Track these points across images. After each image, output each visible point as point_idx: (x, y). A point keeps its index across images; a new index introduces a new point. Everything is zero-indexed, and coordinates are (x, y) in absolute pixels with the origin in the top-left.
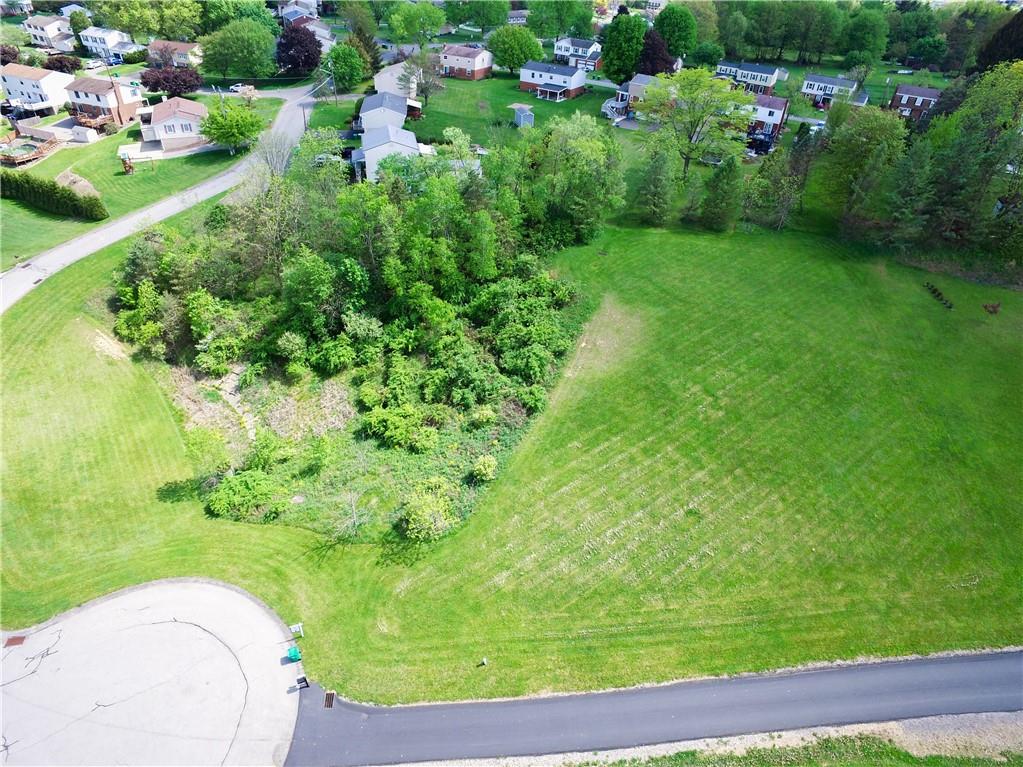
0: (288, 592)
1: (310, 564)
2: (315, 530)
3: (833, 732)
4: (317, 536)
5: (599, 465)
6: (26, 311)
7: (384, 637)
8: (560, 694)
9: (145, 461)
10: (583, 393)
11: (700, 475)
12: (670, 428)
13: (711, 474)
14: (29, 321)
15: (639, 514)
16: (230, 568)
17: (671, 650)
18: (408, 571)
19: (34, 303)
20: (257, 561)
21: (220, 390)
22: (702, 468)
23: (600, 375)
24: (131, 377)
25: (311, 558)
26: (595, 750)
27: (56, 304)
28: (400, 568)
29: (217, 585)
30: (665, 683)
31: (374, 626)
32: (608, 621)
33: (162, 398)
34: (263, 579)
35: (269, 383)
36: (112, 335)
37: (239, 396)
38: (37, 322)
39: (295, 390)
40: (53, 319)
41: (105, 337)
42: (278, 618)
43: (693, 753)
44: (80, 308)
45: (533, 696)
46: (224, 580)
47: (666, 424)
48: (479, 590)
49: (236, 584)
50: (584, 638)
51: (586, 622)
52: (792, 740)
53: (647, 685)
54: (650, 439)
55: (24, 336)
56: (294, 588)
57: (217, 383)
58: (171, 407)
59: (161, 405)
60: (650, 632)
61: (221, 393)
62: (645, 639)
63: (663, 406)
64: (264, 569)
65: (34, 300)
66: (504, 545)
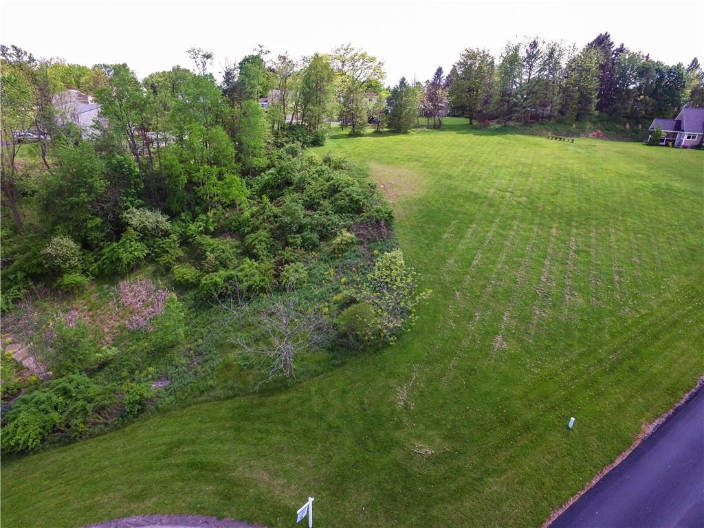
1: (243, 435)
2: (216, 399)
4: (225, 403)
5: (482, 243)
10: (416, 207)
11: (553, 231)
12: (502, 212)
13: (559, 228)
15: (547, 263)
23: (417, 196)
25: (238, 429)
28: (379, 383)
32: (618, 341)
34: (178, 485)
39: (79, 301)
45: (641, 436)
47: (496, 211)
48: (490, 361)
51: (605, 348)
54: (497, 221)
62: (659, 343)
63: (483, 202)
66: (471, 317)
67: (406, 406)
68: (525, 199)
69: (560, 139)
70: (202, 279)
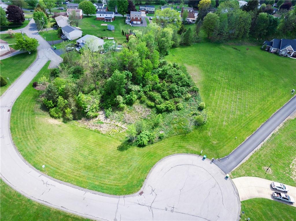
0: (187, 149)
1: (185, 141)
2: (176, 135)
3: (284, 121)
4: (179, 136)
5: (219, 97)
6: (17, 121)
7: (217, 144)
8: (249, 137)
9: (104, 146)
10: (202, 85)
11: (234, 92)
12: (222, 86)
13: (235, 91)
14: (22, 123)
15: (233, 103)
16: (169, 152)
17: (256, 122)
18: (207, 131)
19: (17, 118)
20: (172, 147)
22: (233, 91)
23: (201, 80)
24: (69, 127)
25: (184, 140)
26: (263, 141)
27: (25, 115)
28: (205, 131)
29: (170, 156)
30: (260, 127)
31: (213, 143)
32: (245, 122)
33: (85, 129)
34: (179, 149)
35: (115, 112)
36: (51, 118)
37: (108, 120)
38: (25, 123)
39: (125, 111)
40: (29, 120)
41: (50, 119)
42: (191, 154)
43: (273, 134)
44: (34, 113)
45: (246, 139)
46: (171, 154)
47: (221, 85)
48: (223, 127)
49: (174, 154)
50: (244, 126)
51: (242, 123)
52: (281, 125)
53: (258, 128)
54: (221, 89)
55: (26, 128)
56: (187, 147)
57: (97, 119)
58: (91, 130)
59: (87, 131)
60: (252, 120)
61: (101, 121)
62: (252, 122)
63: (217, 82)
64: (177, 148)
65: (16, 117)
66: (219, 118)
67: (211, 136)
69: (236, 49)
70: (157, 106)
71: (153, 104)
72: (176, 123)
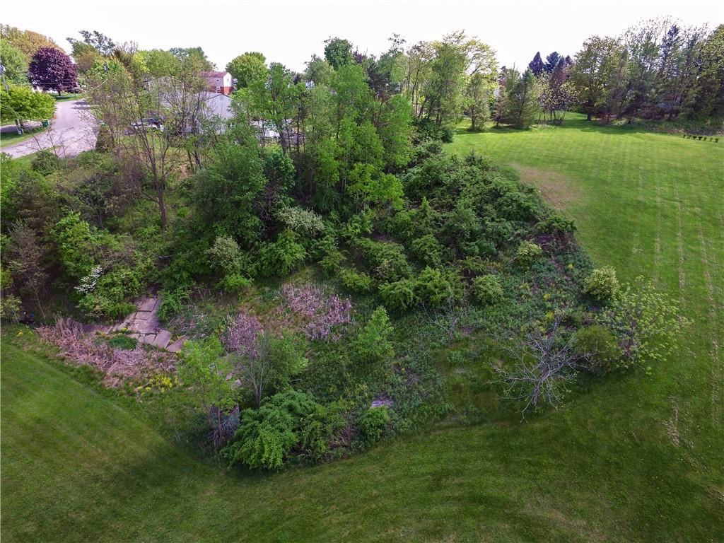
1: (513, 467)
2: (461, 424)
4: (475, 430)
5: (677, 260)
9: (63, 446)
10: (589, 217)
12: (680, 225)
18: (655, 414)
21: (130, 333)
23: (583, 204)
28: (639, 415)
33: (40, 362)
34: (470, 522)
37: (164, 334)
39: (244, 305)
47: (673, 222)
54: (679, 234)
56: (528, 510)
57: (122, 327)
58: (64, 369)
59: (45, 371)
61: (133, 336)
63: (655, 213)
67: (684, 445)
68: (699, 209)
69: (700, 138)
70: (381, 287)
71: (364, 281)
72: (463, 360)
